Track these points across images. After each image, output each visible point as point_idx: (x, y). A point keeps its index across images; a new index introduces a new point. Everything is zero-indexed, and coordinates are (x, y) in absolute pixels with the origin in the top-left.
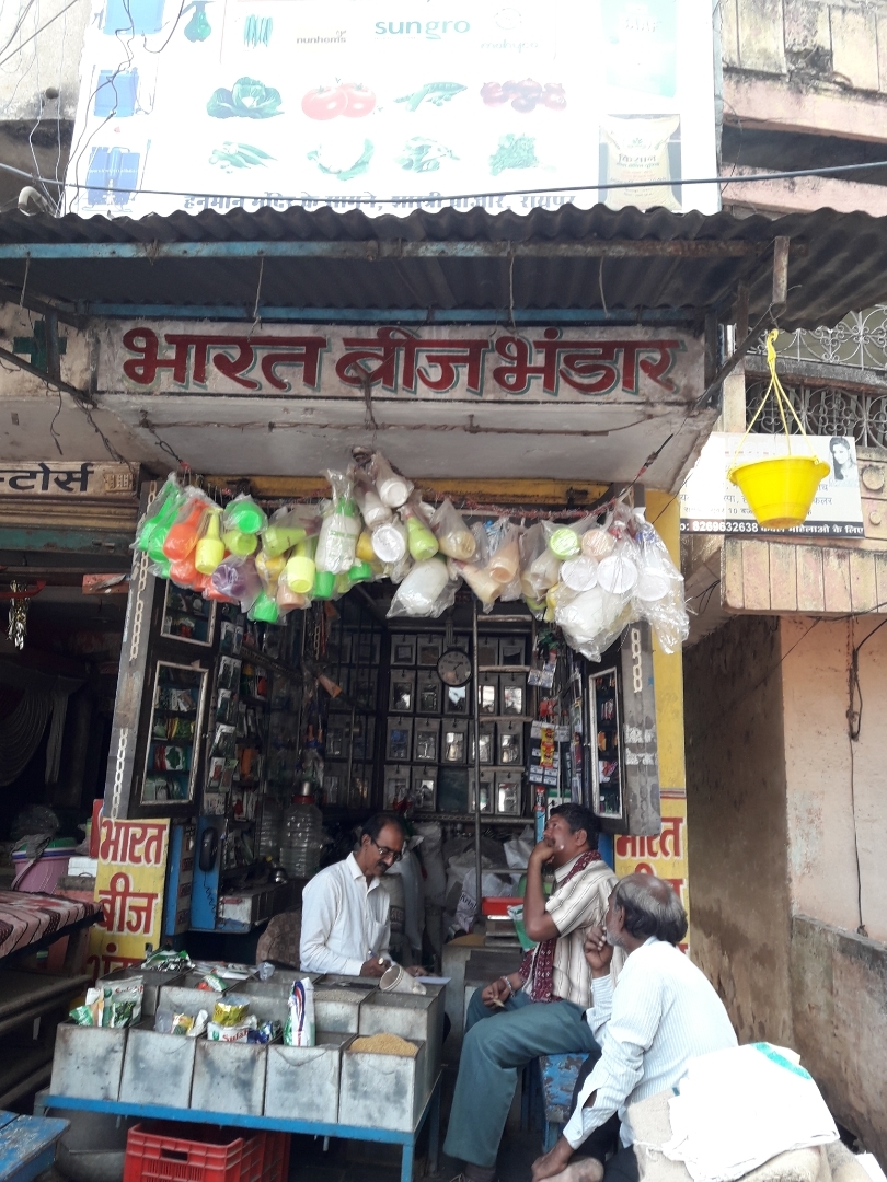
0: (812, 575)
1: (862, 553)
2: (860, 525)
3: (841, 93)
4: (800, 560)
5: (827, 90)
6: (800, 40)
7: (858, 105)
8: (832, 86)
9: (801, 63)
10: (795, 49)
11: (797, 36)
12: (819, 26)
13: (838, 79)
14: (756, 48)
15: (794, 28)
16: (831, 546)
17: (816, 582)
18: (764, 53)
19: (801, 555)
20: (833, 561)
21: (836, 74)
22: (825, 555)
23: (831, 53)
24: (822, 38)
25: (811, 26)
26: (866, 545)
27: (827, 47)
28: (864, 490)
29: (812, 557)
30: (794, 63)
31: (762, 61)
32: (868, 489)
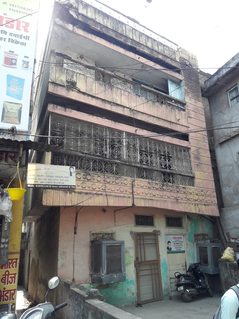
0: (63, 197)
1: (75, 192)
2: (75, 186)
3: (78, 92)
4: (61, 194)
5: (74, 91)
6: (69, 79)
7: (81, 95)
8: (76, 90)
9: (70, 84)
10: (68, 81)
11: (69, 78)
12: (74, 77)
13: (77, 89)
14: (59, 79)
15: (69, 76)
16: (68, 191)
17: (64, 199)
18: (61, 80)
19: (61, 193)
20: (68, 194)
21: (77, 87)
22: (66, 193)
23: (76, 83)
24: (74, 79)
25: (72, 76)
26: (76, 190)
27: (75, 81)
28: (76, 178)
29: (63, 193)
30: (68, 84)
31: (60, 82)
32: (77, 178)
